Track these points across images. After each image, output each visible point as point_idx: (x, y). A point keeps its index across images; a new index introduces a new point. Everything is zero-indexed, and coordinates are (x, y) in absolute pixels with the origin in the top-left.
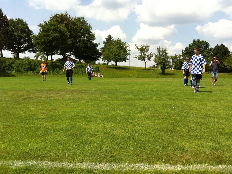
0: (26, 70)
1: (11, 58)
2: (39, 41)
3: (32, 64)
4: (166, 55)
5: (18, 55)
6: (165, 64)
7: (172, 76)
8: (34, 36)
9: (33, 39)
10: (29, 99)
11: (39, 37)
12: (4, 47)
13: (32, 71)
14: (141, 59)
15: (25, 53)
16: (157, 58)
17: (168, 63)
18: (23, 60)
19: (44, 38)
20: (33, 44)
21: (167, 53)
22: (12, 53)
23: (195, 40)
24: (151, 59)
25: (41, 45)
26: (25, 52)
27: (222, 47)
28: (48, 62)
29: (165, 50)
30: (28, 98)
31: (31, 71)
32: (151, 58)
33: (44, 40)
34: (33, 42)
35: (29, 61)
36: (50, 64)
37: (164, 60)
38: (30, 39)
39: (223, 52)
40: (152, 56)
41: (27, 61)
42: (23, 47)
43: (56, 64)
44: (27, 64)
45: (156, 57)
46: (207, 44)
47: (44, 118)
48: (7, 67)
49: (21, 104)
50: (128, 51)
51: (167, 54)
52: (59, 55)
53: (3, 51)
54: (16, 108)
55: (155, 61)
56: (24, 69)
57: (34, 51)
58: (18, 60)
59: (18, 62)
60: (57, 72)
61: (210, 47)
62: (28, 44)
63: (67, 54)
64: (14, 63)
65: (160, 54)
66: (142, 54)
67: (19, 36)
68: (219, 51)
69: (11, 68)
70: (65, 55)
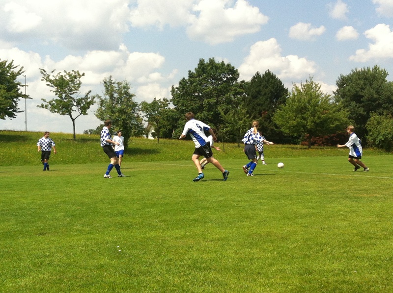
4: (128, 100)
6: (127, 124)
7: (147, 157)
14: (59, 110)
16: (104, 108)
17: (134, 122)
21: (132, 96)
23: (204, 60)
24: (88, 111)
27: (269, 80)
29: (126, 87)
32: (89, 108)
37: (125, 113)
39: (271, 92)
40: (92, 103)
45: (101, 105)
46: (233, 72)
50: (19, 87)
51: (133, 98)
55: (101, 116)
61: (239, 80)
65: (112, 96)
66: (61, 97)
68: (261, 88)
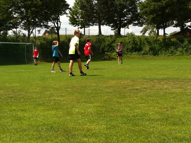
0: (130, 51)
1: (111, 36)
2: (148, 10)
3: (137, 43)
5: (119, 31)
8: (140, 3)
9: (138, 8)
10: (136, 91)
11: (147, 4)
12: (103, 21)
13: (137, 52)
15: (129, 28)
18: (126, 38)
19: (154, 5)
20: (139, 14)
22: (113, 28)
25: (149, 15)
26: (128, 26)
28: (158, 38)
30: (134, 89)
31: (135, 51)
33: (154, 7)
34: (139, 11)
35: (133, 38)
36: (162, 41)
38: (135, 8)
41: (131, 38)
42: (126, 20)
43: (171, 41)
44: (131, 42)
47: (158, 120)
48: (107, 47)
49: (126, 97)
52: (174, 27)
53: (101, 26)
54: (121, 103)
56: (127, 49)
57: (140, 24)
58: (119, 38)
59: (120, 40)
60: (172, 52)
62: (132, 15)
63: (186, 24)
64: (114, 42)
67: (120, 5)
69: (111, 48)
70: (184, 27)
